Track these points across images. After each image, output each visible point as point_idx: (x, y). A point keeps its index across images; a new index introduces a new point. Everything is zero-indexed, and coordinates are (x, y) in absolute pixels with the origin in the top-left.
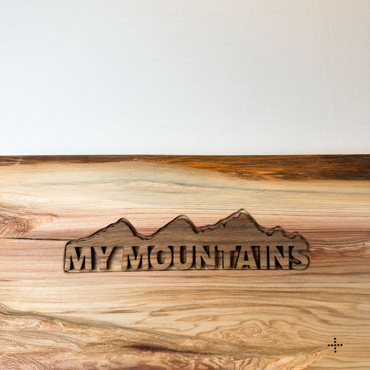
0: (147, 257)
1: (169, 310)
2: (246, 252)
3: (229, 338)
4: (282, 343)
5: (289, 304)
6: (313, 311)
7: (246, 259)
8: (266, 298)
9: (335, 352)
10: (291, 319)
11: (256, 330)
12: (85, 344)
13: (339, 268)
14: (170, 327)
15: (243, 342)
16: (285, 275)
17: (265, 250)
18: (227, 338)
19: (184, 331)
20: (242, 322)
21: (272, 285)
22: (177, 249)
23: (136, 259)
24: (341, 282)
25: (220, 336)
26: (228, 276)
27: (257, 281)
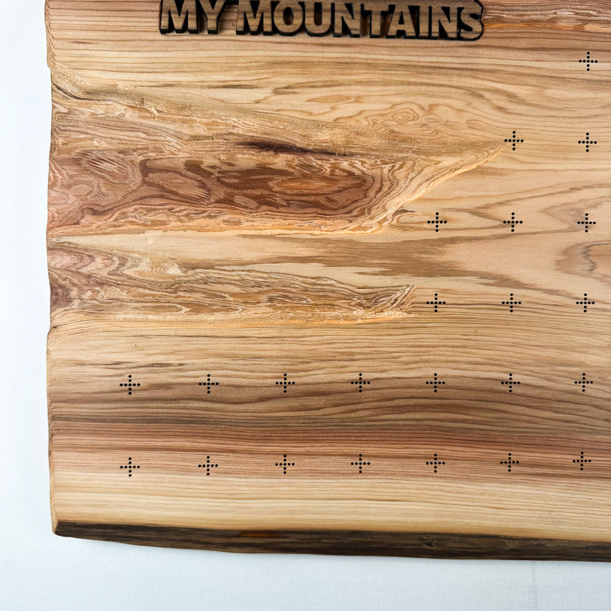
0: (269, 14)
1: (299, 87)
2: (402, 13)
3: (376, 126)
4: (445, 135)
5: (455, 84)
6: (487, 95)
7: (401, 22)
8: (425, 76)
9: (514, 149)
10: (458, 104)
11: (412, 116)
12: (187, 138)
13: (522, 40)
14: (300, 109)
15: (394, 132)
16: (452, 47)
17: (427, 11)
18: (373, 126)
19: (318, 114)
20: (394, 105)
21: (434, 59)
22: (310, 6)
23: (255, 17)
24: (523, 59)
25: (365, 123)
26: (376, 46)
27: (415, 53)
